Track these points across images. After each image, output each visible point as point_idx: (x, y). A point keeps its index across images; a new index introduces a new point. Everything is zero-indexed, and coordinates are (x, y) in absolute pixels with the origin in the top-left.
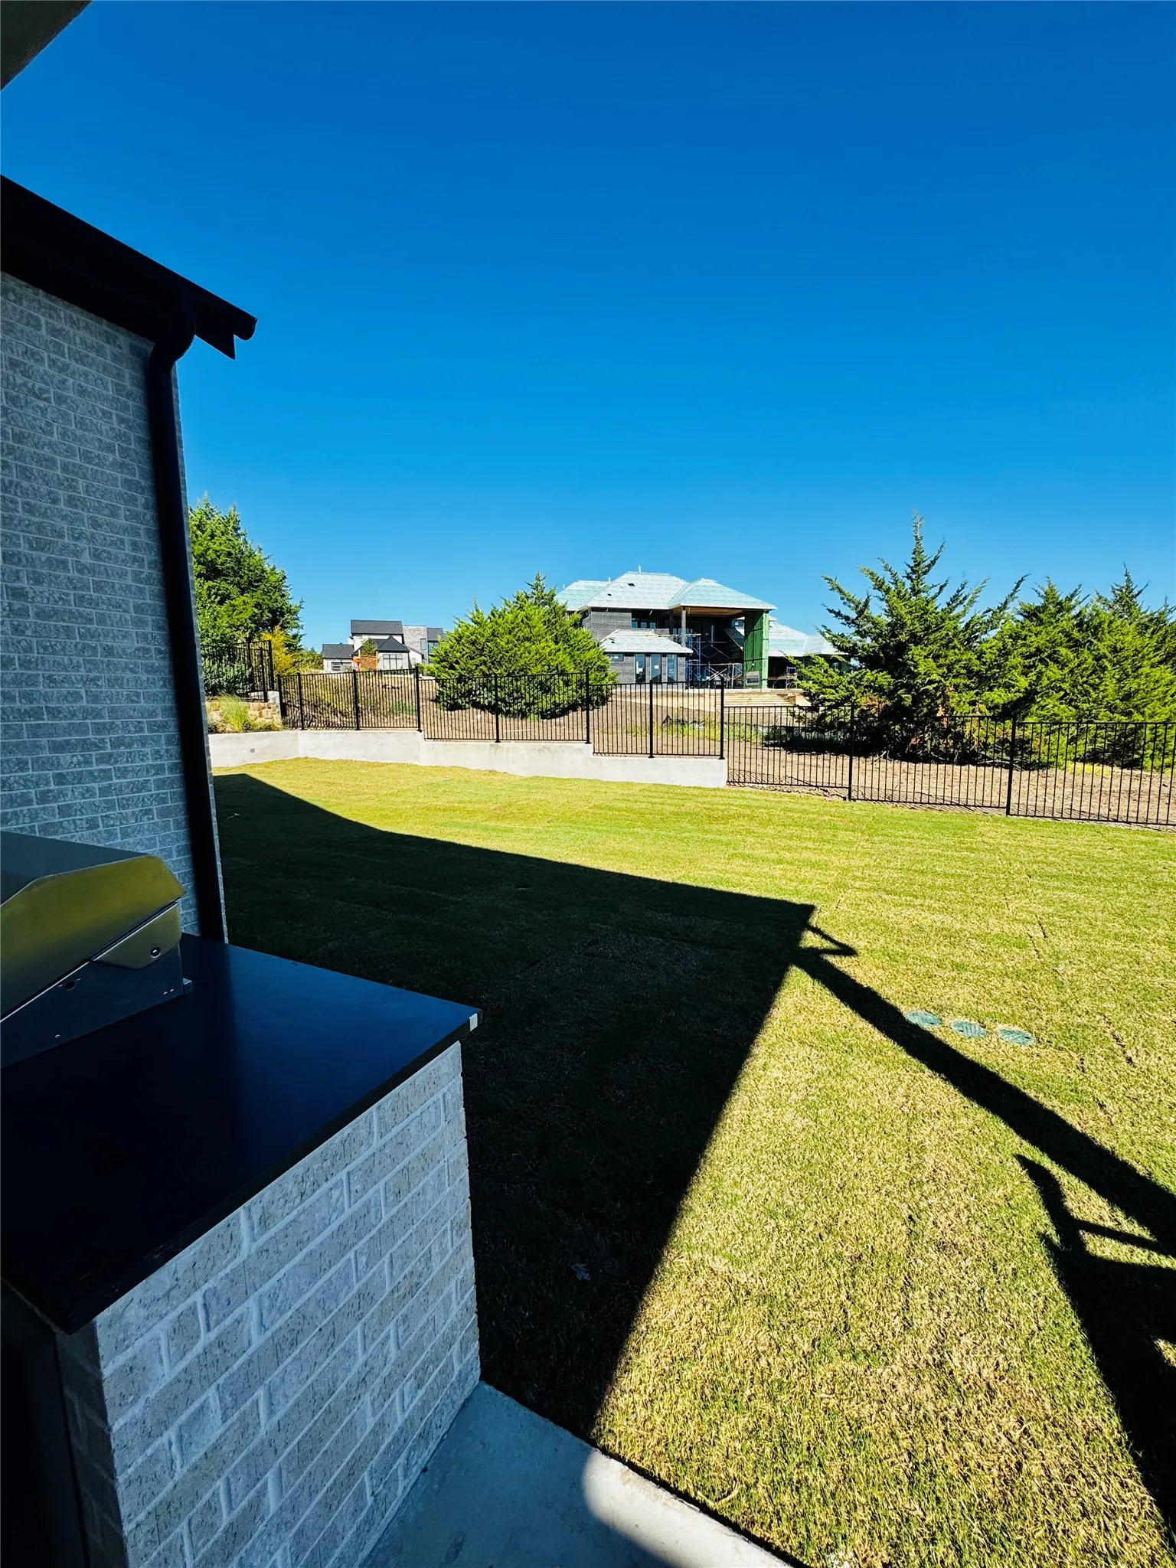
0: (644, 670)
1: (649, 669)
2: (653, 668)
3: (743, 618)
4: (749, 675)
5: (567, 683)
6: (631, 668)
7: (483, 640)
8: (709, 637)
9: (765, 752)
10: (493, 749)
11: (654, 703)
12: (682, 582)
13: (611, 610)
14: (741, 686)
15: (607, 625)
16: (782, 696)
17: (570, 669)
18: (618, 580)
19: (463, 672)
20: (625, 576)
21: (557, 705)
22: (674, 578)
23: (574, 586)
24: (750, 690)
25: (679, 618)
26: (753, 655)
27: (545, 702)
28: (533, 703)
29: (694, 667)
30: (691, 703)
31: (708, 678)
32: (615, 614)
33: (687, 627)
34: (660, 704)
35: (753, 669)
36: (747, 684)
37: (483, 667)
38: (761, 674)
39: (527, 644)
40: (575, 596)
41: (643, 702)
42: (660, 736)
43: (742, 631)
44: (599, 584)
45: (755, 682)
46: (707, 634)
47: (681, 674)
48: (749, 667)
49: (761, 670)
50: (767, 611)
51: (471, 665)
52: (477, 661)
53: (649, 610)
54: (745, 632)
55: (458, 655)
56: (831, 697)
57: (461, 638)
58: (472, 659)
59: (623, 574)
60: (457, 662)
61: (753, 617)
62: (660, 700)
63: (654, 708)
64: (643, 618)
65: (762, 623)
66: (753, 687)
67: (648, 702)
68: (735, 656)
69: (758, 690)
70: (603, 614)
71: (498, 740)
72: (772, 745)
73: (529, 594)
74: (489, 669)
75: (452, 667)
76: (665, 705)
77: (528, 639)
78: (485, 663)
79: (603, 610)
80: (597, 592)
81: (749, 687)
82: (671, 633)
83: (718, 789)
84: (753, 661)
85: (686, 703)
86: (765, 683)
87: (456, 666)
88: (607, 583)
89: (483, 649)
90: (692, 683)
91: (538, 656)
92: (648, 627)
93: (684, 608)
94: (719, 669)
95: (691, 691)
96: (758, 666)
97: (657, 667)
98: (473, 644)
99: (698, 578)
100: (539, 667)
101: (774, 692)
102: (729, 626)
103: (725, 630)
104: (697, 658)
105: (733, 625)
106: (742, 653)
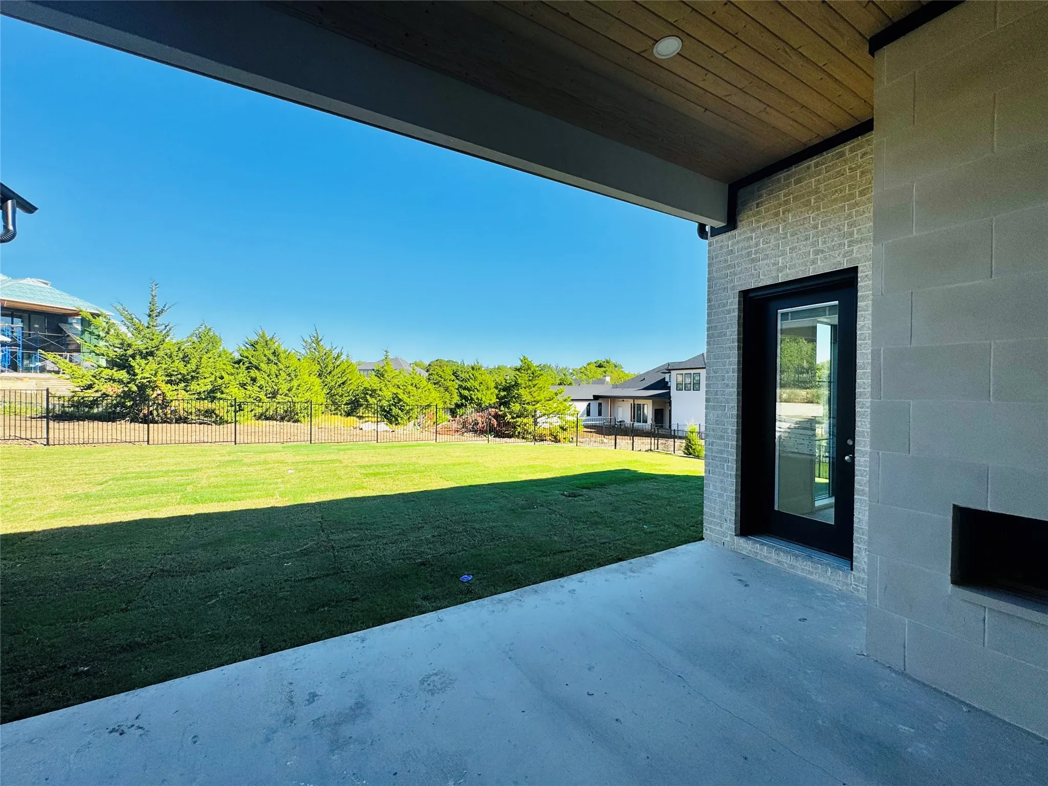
3: (79, 318)
29: (12, 352)
31: (38, 363)
43: (78, 328)
54: (82, 329)
90: (11, 368)
102: (66, 322)
103: (60, 324)
104: (18, 346)
105: (67, 320)
106: (79, 346)
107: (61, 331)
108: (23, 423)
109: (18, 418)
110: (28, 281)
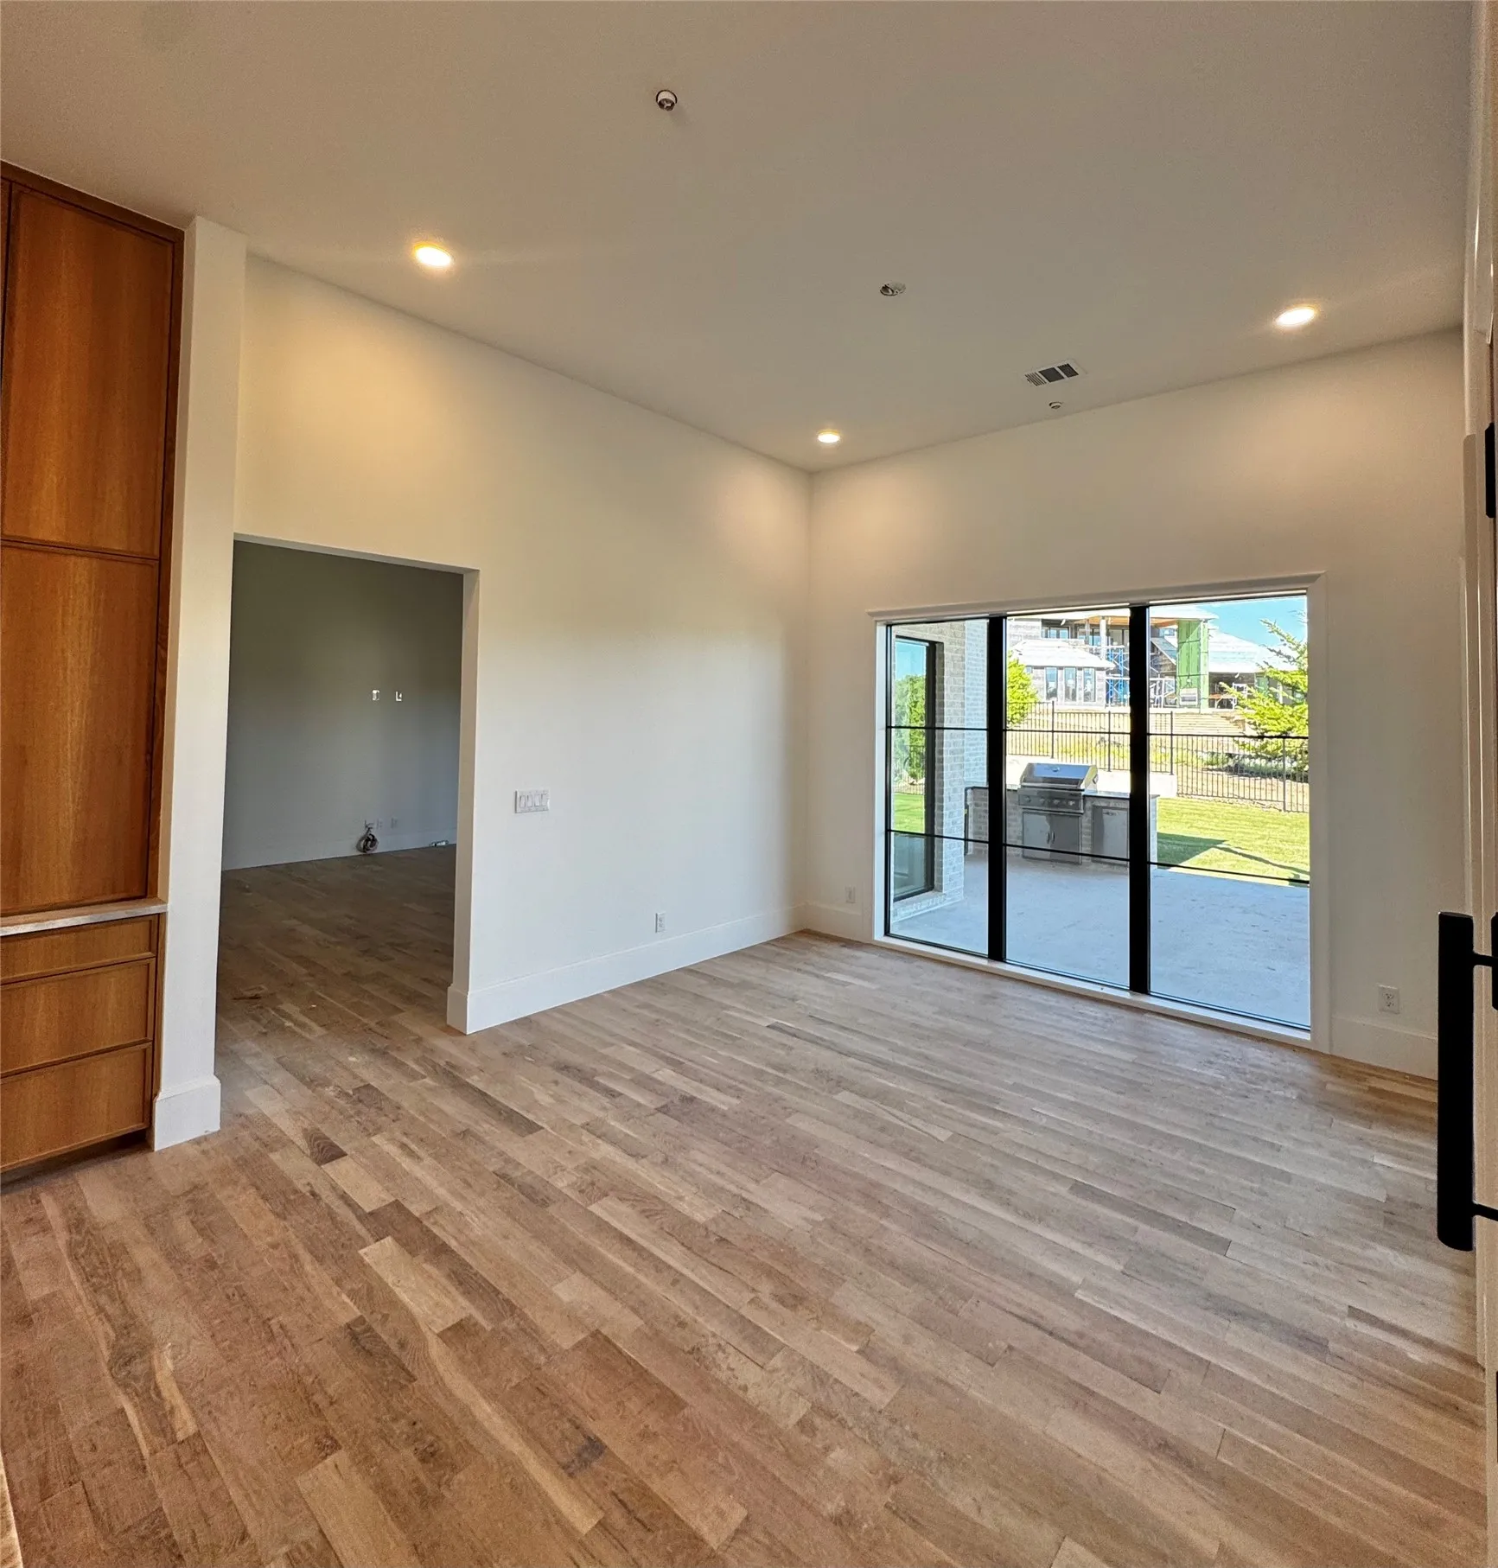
0: (1057, 686)
1: (1061, 684)
2: (1066, 682)
3: (1175, 627)
4: (1183, 692)
6: (1040, 682)
9: (1209, 775)
14: (1173, 706)
16: (1228, 718)
24: (1186, 710)
25: (1097, 626)
26: (1188, 669)
32: (1022, 623)
33: (1107, 635)
35: (1189, 685)
36: (1182, 703)
38: (1199, 692)
43: (1174, 641)
45: (1193, 701)
47: (1101, 689)
48: (1184, 683)
49: (1199, 687)
50: (1205, 620)
53: (1061, 621)
54: (1178, 643)
56: (1274, 728)
61: (1185, 627)
64: (1051, 626)
65: (1198, 634)
66: (1190, 707)
68: (1164, 670)
69: (1196, 711)
72: (1213, 770)
81: (1184, 706)
82: (1086, 643)
84: (1188, 676)
86: (1205, 703)
92: (1059, 636)
93: (1103, 617)
96: (1195, 682)
97: (1071, 682)
101: (1216, 714)
102: (1157, 635)
104: (1119, 672)
105: (1161, 634)
106: (1174, 667)
109: (1190, 768)
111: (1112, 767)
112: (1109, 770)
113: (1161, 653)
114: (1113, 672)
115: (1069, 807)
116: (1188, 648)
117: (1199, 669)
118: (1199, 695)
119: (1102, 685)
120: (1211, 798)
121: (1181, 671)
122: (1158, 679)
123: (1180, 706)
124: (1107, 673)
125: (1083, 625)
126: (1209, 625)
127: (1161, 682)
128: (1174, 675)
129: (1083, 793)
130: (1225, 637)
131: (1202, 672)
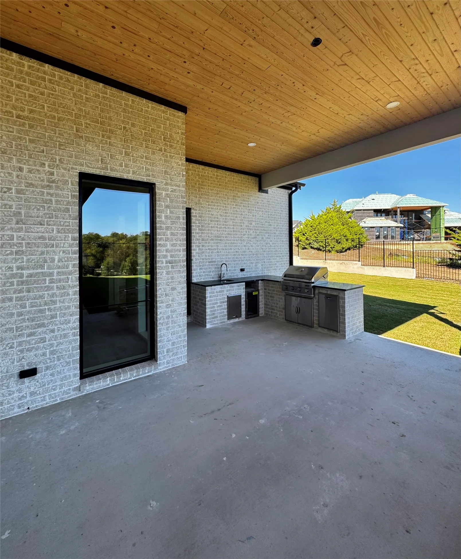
0: (380, 234)
1: (382, 233)
2: (384, 233)
3: (430, 210)
4: (434, 235)
5: (347, 240)
6: (373, 233)
7: (315, 225)
8: (412, 219)
9: (437, 268)
10: (324, 263)
11: (385, 247)
12: (398, 197)
13: (364, 210)
14: (430, 240)
15: (362, 216)
16: (453, 244)
17: (348, 235)
18: (367, 198)
19: (308, 237)
20: (370, 196)
21: (343, 248)
22: (394, 195)
23: (347, 201)
24: (435, 242)
25: (397, 211)
26: (436, 226)
27: (338, 247)
28: (334, 247)
29: (404, 232)
30: (402, 248)
31: (412, 236)
32: (365, 211)
33: (400, 215)
34: (387, 248)
35: (436, 232)
37: (315, 235)
38: (440, 234)
39: (332, 226)
40: (348, 205)
41: (381, 247)
42: (387, 261)
43: (430, 215)
44: (358, 200)
45: (438, 238)
46: (411, 218)
47: (398, 235)
48: (434, 231)
49: (440, 233)
50: (443, 207)
51: (311, 234)
52: (313, 232)
53: (382, 209)
54: (431, 216)
55: (306, 231)
57: (307, 225)
58: (311, 232)
59: (369, 195)
60: (306, 233)
61: (435, 210)
62: (387, 246)
63: (385, 249)
64: (378, 212)
65: (440, 212)
66: (436, 240)
67: (383, 247)
68: (426, 227)
69: (439, 242)
70: (360, 212)
71: (326, 260)
72: (440, 265)
73: (331, 207)
74: (318, 235)
75: (304, 235)
76: (389, 248)
77: (332, 225)
78: (316, 233)
79: (361, 210)
80: (358, 203)
81: (434, 240)
82: (392, 218)
83: (412, 279)
84: (436, 228)
85: (400, 247)
86: (443, 239)
87: (305, 234)
88: (362, 199)
89: (315, 229)
90: (403, 239)
91: (336, 231)
92: (381, 216)
93: (399, 207)
94: (417, 232)
95: (402, 242)
96: (438, 231)
97: (385, 232)
98: (311, 227)
99: (406, 195)
100: (336, 234)
101: (448, 243)
102: (423, 214)
103: (420, 215)
104: (406, 228)
105: (424, 213)
106: (430, 225)
107: (420, 218)
108: (432, 268)
109: (430, 265)
110: (408, 196)
111: (385, 265)
112: (384, 266)
113: (424, 220)
114: (403, 228)
115: (305, 293)
116: (436, 217)
117: (440, 225)
118: (440, 236)
119: (398, 233)
120: (433, 279)
121: (433, 227)
122: (423, 230)
123: (433, 240)
124: (401, 229)
125: (391, 211)
126: (445, 209)
127: (424, 231)
128: (430, 228)
129: (312, 285)
130: (452, 213)
131: (442, 227)
